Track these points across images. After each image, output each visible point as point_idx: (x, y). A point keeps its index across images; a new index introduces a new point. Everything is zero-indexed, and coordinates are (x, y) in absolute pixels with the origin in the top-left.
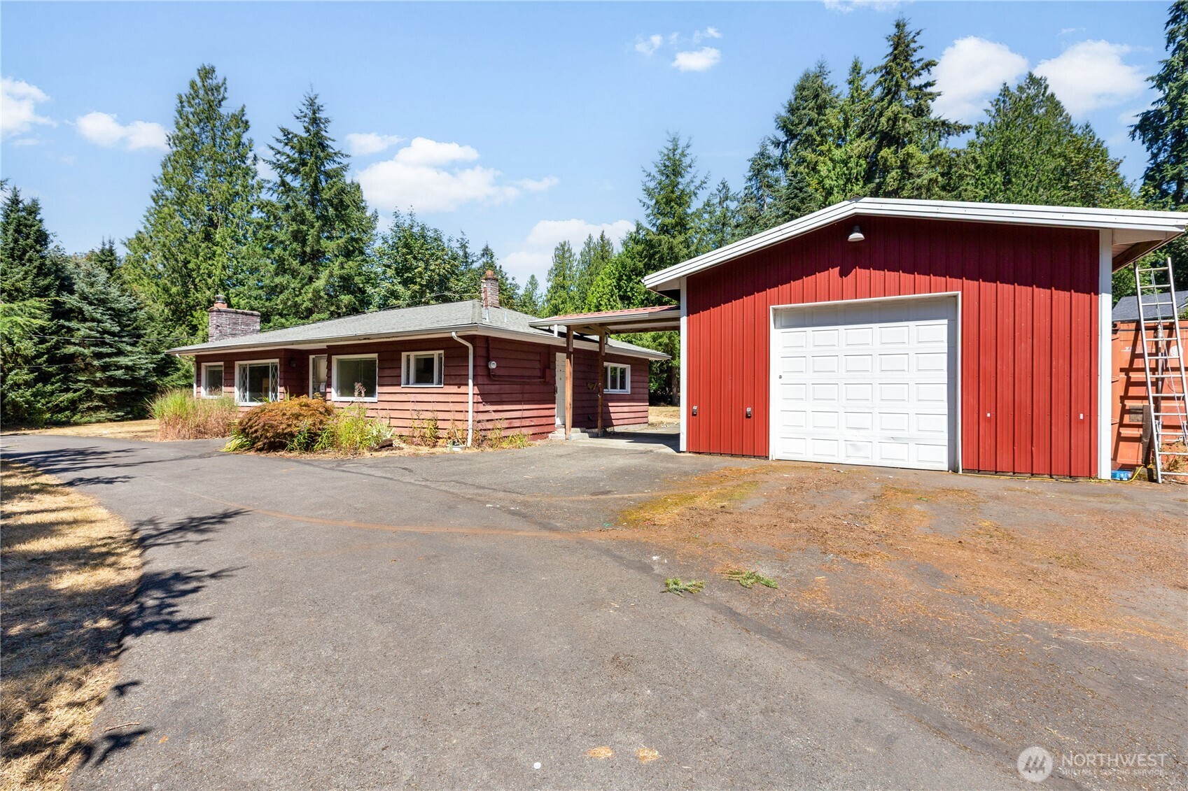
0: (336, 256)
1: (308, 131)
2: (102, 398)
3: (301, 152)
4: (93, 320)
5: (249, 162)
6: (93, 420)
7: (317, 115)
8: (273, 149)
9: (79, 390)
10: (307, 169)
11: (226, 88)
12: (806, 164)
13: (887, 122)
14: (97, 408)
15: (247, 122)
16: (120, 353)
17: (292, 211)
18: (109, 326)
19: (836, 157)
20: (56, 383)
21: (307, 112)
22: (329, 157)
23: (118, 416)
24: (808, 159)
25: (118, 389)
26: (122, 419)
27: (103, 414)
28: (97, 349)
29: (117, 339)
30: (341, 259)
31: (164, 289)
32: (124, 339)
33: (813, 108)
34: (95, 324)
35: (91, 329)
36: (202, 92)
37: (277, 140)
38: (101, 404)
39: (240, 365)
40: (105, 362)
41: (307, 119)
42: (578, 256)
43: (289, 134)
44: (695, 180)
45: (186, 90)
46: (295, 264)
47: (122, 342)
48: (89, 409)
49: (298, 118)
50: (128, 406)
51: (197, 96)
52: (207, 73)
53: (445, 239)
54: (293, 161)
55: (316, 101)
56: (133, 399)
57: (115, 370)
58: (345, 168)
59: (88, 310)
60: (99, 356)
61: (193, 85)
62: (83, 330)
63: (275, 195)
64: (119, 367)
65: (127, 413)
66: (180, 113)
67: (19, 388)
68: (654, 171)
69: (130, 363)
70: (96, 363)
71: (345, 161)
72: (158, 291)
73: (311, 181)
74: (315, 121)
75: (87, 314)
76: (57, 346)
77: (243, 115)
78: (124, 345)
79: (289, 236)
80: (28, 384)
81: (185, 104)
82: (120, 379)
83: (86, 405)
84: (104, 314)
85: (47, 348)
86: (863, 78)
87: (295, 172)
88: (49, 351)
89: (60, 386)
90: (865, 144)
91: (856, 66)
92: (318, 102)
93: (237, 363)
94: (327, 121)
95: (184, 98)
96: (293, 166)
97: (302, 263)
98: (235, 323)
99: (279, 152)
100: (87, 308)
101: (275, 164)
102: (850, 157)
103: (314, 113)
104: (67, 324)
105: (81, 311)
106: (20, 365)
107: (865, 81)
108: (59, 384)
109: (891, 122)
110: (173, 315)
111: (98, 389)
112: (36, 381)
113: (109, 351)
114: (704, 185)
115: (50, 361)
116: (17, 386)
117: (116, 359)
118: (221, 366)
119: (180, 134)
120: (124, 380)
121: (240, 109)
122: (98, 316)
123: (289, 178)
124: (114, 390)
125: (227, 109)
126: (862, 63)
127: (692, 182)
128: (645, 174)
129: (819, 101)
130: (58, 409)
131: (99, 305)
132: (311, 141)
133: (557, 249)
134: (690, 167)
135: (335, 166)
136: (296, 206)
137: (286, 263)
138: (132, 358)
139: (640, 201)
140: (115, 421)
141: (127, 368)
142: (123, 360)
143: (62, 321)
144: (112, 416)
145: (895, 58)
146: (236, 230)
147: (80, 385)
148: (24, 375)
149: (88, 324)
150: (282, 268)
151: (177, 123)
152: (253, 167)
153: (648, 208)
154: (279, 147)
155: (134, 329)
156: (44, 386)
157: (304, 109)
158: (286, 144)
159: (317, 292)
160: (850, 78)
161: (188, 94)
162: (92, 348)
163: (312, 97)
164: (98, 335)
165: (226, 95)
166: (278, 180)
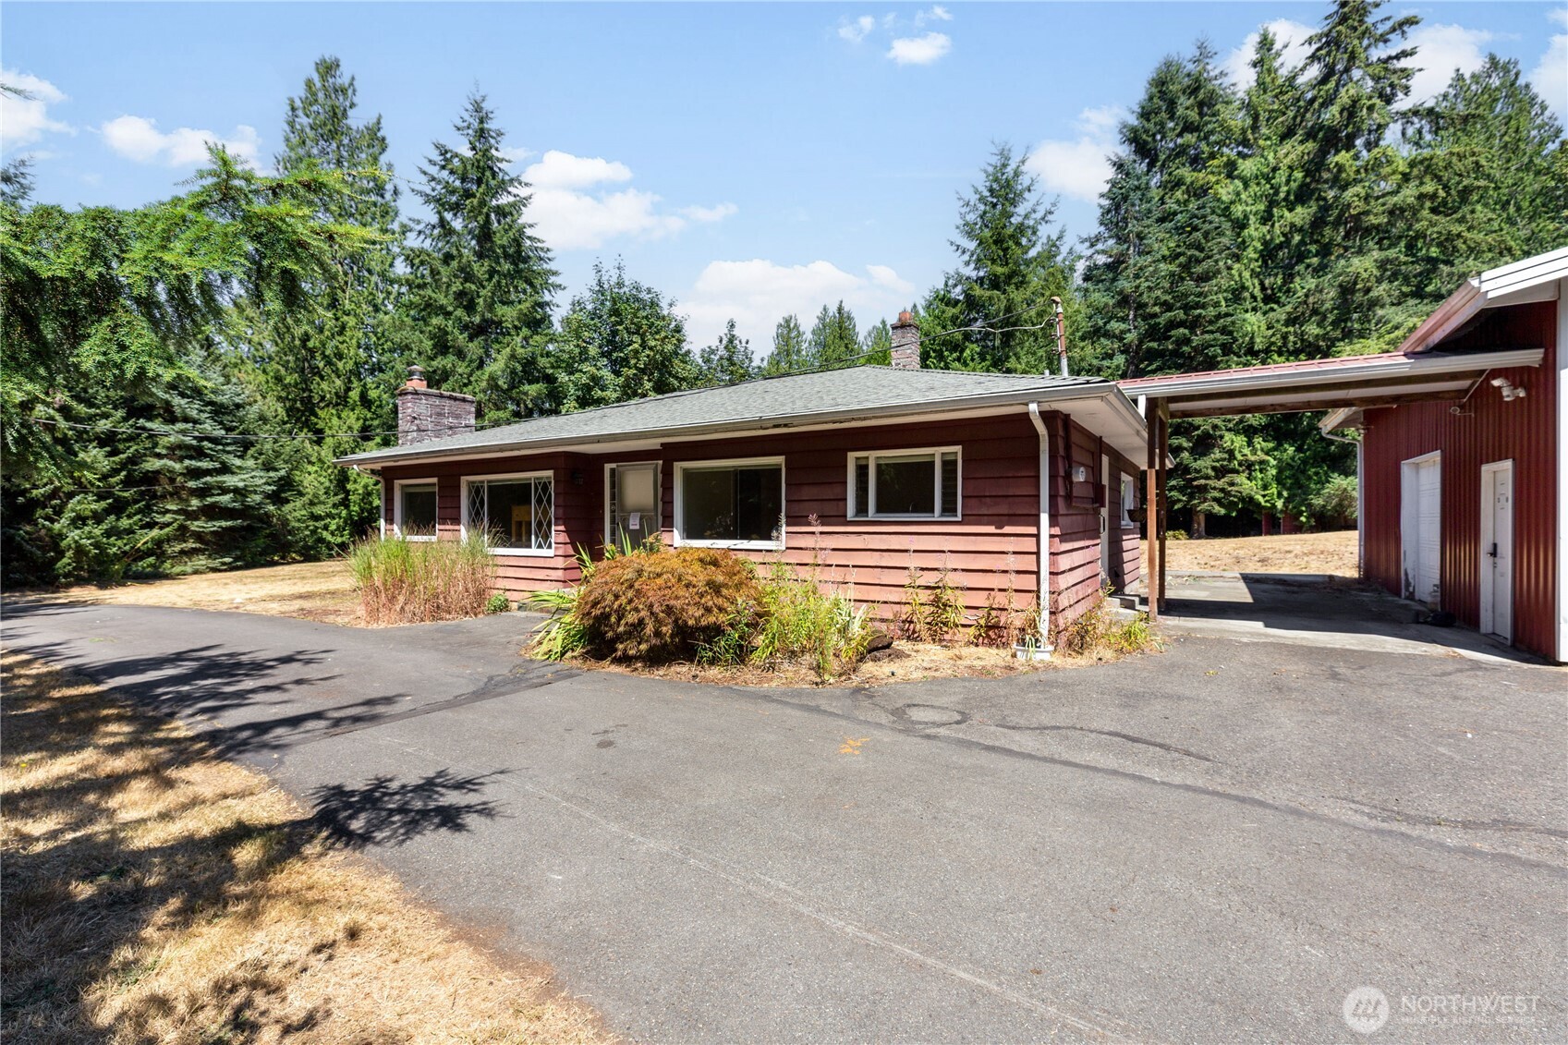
0: (516, 327)
1: (473, 148)
2: (199, 536)
3: (463, 180)
4: (186, 419)
5: (388, 196)
6: (189, 569)
7: (485, 126)
8: (425, 173)
9: (168, 525)
10: (475, 201)
11: (354, 91)
12: (1184, 188)
13: (1341, 113)
14: (194, 552)
15: (384, 139)
16: (225, 469)
17: (454, 264)
18: (210, 428)
19: (1247, 173)
20: (135, 514)
21: (472, 120)
22: (502, 186)
23: (224, 564)
24: (1188, 180)
25: (224, 524)
26: (232, 568)
27: (201, 561)
28: (195, 463)
29: (221, 447)
30: (525, 331)
31: (276, 378)
32: (228, 448)
33: (1192, 105)
34: (190, 425)
35: (183, 432)
36: (321, 95)
37: (430, 161)
38: (198, 545)
39: (470, 484)
40: (205, 483)
41: (470, 132)
42: (808, 336)
43: (446, 152)
44: (1038, 208)
45: (300, 92)
46: (462, 338)
47: (229, 452)
48: (182, 552)
49: (459, 129)
50: (237, 548)
51: (316, 100)
52: (328, 68)
53: (664, 304)
54: (453, 192)
55: (483, 105)
56: (244, 538)
57: (219, 495)
58: (524, 202)
59: (180, 405)
60: (195, 473)
61: (309, 84)
62: (171, 435)
63: (428, 241)
64: (225, 491)
65: (236, 559)
66: (291, 124)
67: (84, 524)
68: (974, 198)
69: (241, 485)
70: (192, 484)
71: (523, 192)
72: (267, 382)
73: (481, 219)
74: (482, 134)
75: (178, 411)
76: (134, 460)
77: (379, 130)
78: (231, 456)
79: (451, 297)
80: (98, 518)
81: (300, 113)
82: (227, 509)
83: (178, 548)
84: (201, 411)
85: (121, 463)
86: (1278, 54)
87: (456, 208)
88: (123, 465)
89: (141, 520)
90: (1300, 148)
91: (1265, 39)
92: (486, 106)
93: (464, 479)
94: (500, 134)
95: (298, 103)
96: (454, 199)
97: (471, 339)
98: (439, 414)
99: (433, 179)
100: (178, 401)
101: (427, 195)
102: (1275, 169)
103: (481, 122)
104: (149, 425)
105: (168, 406)
106: (85, 487)
107: (1280, 61)
108: (139, 517)
109: (1345, 114)
110: (288, 416)
111: (196, 523)
112: (108, 511)
113: (211, 467)
114: (1049, 217)
115: (127, 483)
116: (79, 521)
117: (220, 478)
118: (434, 484)
119: (293, 155)
120: (233, 509)
121: (375, 121)
122: (194, 414)
123: (448, 216)
124: (218, 524)
125: (357, 120)
126: (1275, 35)
127: (1035, 212)
128: (961, 203)
129: (1201, 96)
130: (140, 555)
131: (194, 398)
132: (478, 161)
133: (780, 326)
134: (1029, 190)
135: (511, 199)
136: (461, 255)
137: (450, 338)
138: (243, 477)
139: (952, 243)
140: (220, 571)
141: (236, 491)
142: (230, 481)
143: (141, 422)
144: (216, 563)
145: (1344, 19)
146: (374, 292)
147: (168, 518)
148: (88, 504)
149: (180, 426)
150: (442, 346)
151: (287, 140)
152: (393, 204)
153: (964, 252)
154: (434, 170)
155: (241, 433)
156: (118, 520)
157: (466, 116)
158: (443, 167)
159: (492, 378)
160: (1255, 57)
161: (304, 96)
162: (187, 462)
163: (479, 99)
164: (194, 442)
165: (356, 100)
166: (434, 219)
